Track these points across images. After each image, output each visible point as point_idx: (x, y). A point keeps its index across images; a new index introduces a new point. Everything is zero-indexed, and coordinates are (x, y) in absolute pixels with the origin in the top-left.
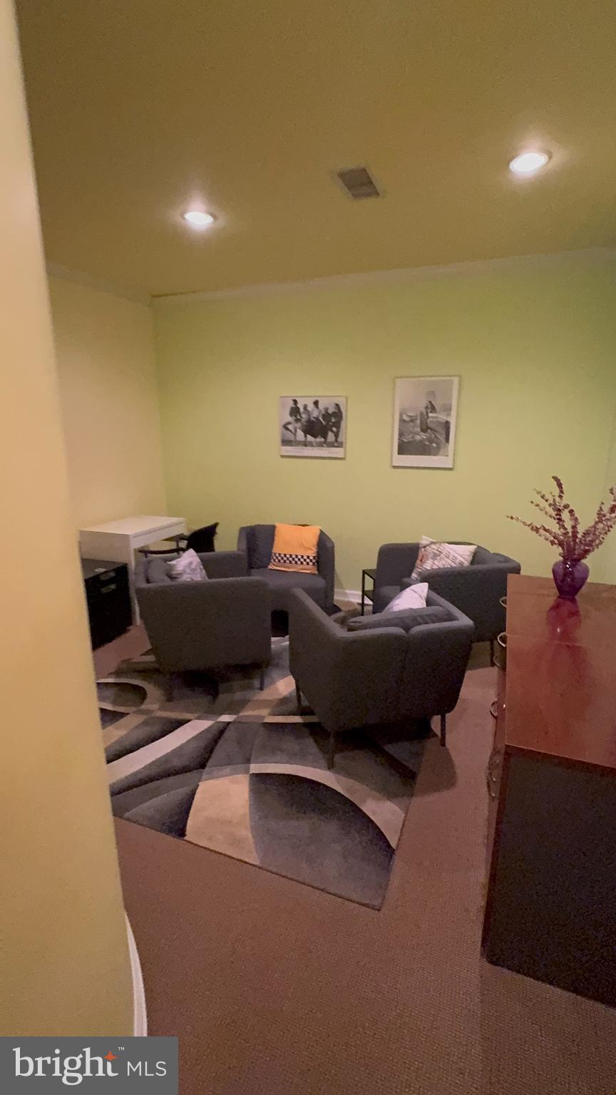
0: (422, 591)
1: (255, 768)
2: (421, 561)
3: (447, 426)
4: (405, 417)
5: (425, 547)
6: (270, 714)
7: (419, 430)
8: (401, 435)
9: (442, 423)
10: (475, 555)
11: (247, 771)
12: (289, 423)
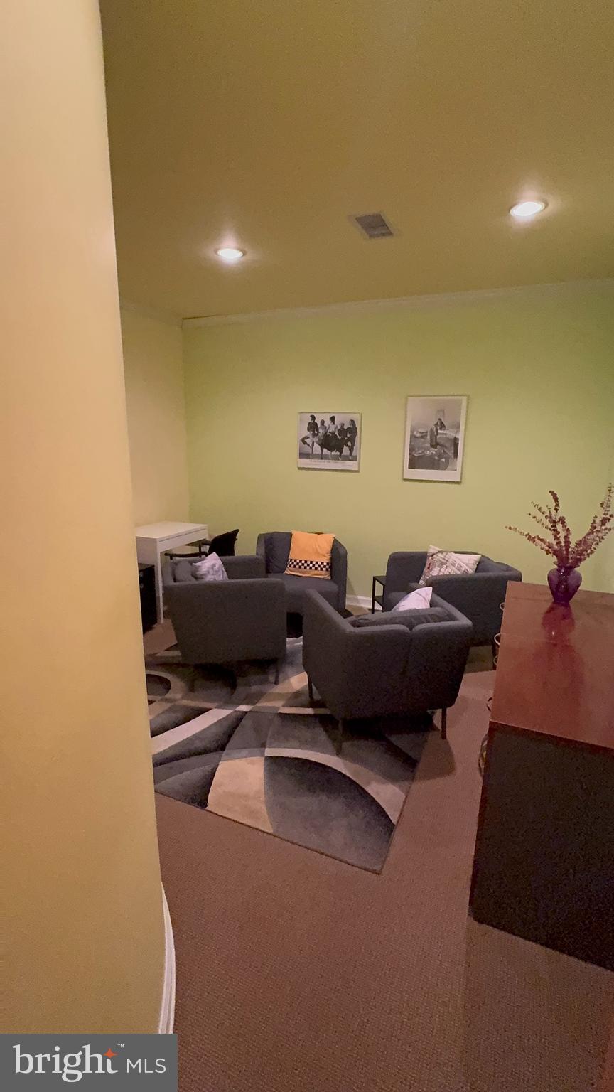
0: (427, 594)
1: (269, 752)
2: (429, 568)
3: (455, 442)
4: (415, 433)
5: (432, 555)
6: (284, 706)
7: (429, 445)
8: (411, 450)
9: (451, 439)
10: (479, 563)
11: (263, 754)
12: (306, 438)
